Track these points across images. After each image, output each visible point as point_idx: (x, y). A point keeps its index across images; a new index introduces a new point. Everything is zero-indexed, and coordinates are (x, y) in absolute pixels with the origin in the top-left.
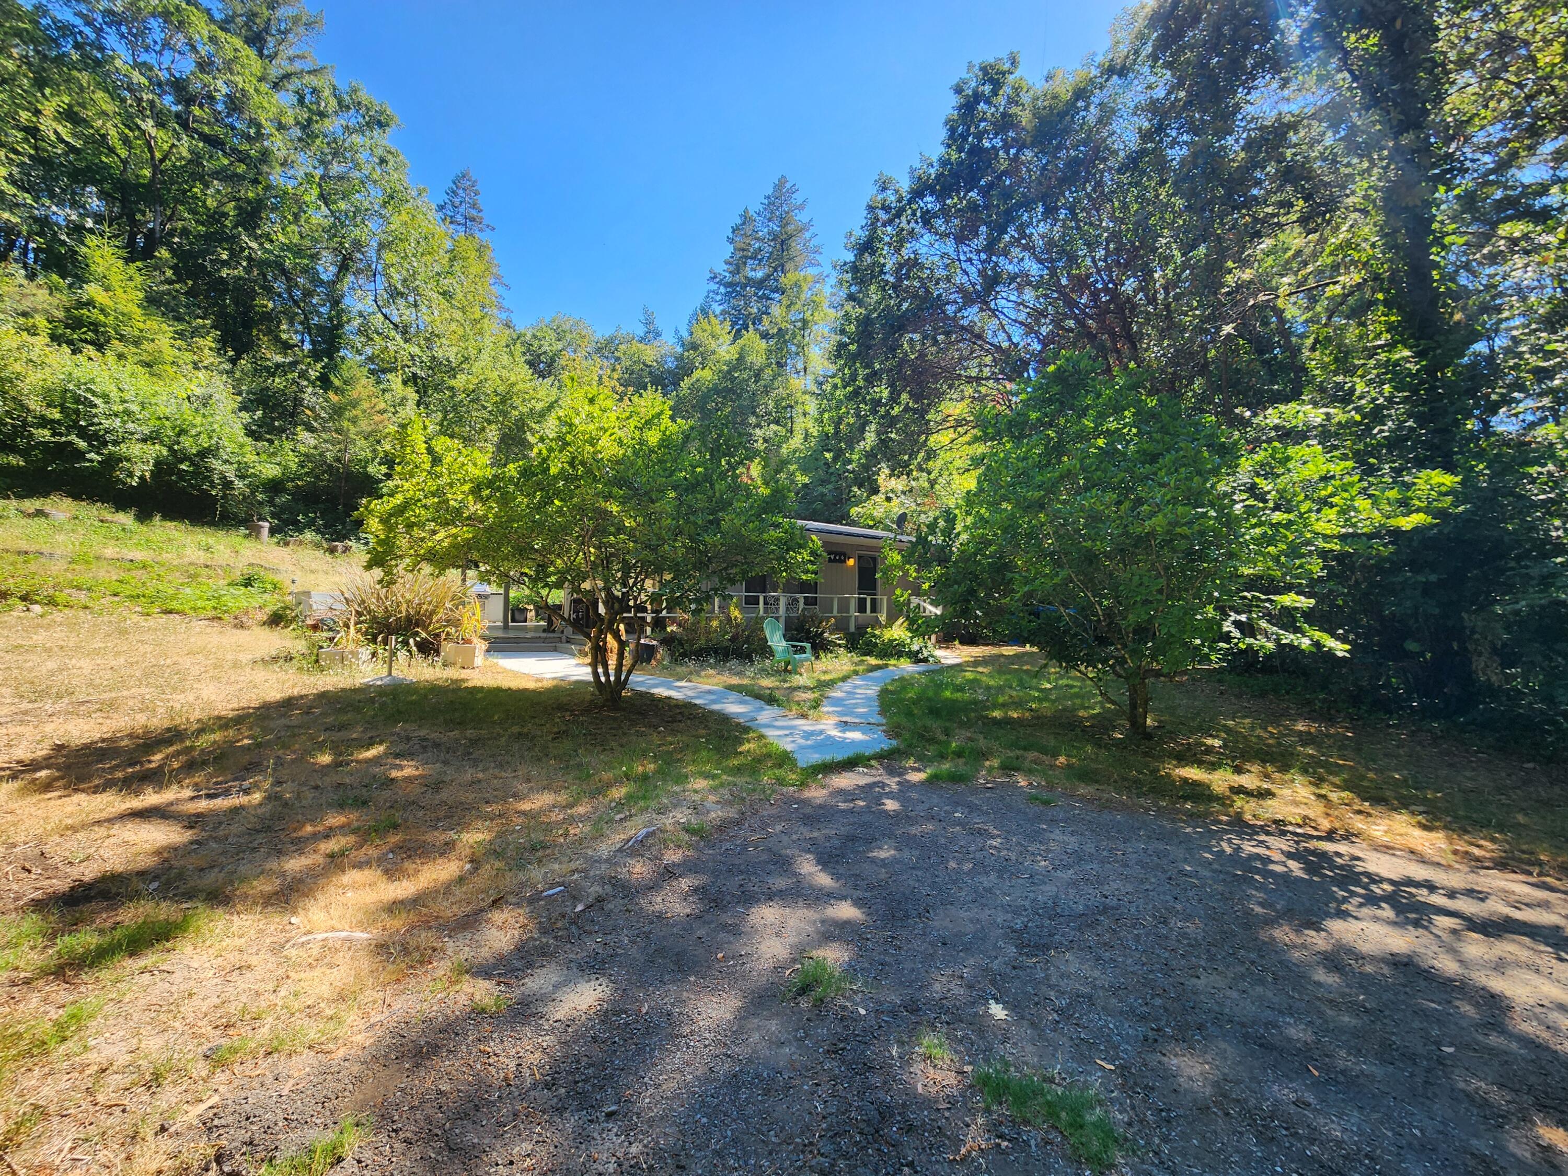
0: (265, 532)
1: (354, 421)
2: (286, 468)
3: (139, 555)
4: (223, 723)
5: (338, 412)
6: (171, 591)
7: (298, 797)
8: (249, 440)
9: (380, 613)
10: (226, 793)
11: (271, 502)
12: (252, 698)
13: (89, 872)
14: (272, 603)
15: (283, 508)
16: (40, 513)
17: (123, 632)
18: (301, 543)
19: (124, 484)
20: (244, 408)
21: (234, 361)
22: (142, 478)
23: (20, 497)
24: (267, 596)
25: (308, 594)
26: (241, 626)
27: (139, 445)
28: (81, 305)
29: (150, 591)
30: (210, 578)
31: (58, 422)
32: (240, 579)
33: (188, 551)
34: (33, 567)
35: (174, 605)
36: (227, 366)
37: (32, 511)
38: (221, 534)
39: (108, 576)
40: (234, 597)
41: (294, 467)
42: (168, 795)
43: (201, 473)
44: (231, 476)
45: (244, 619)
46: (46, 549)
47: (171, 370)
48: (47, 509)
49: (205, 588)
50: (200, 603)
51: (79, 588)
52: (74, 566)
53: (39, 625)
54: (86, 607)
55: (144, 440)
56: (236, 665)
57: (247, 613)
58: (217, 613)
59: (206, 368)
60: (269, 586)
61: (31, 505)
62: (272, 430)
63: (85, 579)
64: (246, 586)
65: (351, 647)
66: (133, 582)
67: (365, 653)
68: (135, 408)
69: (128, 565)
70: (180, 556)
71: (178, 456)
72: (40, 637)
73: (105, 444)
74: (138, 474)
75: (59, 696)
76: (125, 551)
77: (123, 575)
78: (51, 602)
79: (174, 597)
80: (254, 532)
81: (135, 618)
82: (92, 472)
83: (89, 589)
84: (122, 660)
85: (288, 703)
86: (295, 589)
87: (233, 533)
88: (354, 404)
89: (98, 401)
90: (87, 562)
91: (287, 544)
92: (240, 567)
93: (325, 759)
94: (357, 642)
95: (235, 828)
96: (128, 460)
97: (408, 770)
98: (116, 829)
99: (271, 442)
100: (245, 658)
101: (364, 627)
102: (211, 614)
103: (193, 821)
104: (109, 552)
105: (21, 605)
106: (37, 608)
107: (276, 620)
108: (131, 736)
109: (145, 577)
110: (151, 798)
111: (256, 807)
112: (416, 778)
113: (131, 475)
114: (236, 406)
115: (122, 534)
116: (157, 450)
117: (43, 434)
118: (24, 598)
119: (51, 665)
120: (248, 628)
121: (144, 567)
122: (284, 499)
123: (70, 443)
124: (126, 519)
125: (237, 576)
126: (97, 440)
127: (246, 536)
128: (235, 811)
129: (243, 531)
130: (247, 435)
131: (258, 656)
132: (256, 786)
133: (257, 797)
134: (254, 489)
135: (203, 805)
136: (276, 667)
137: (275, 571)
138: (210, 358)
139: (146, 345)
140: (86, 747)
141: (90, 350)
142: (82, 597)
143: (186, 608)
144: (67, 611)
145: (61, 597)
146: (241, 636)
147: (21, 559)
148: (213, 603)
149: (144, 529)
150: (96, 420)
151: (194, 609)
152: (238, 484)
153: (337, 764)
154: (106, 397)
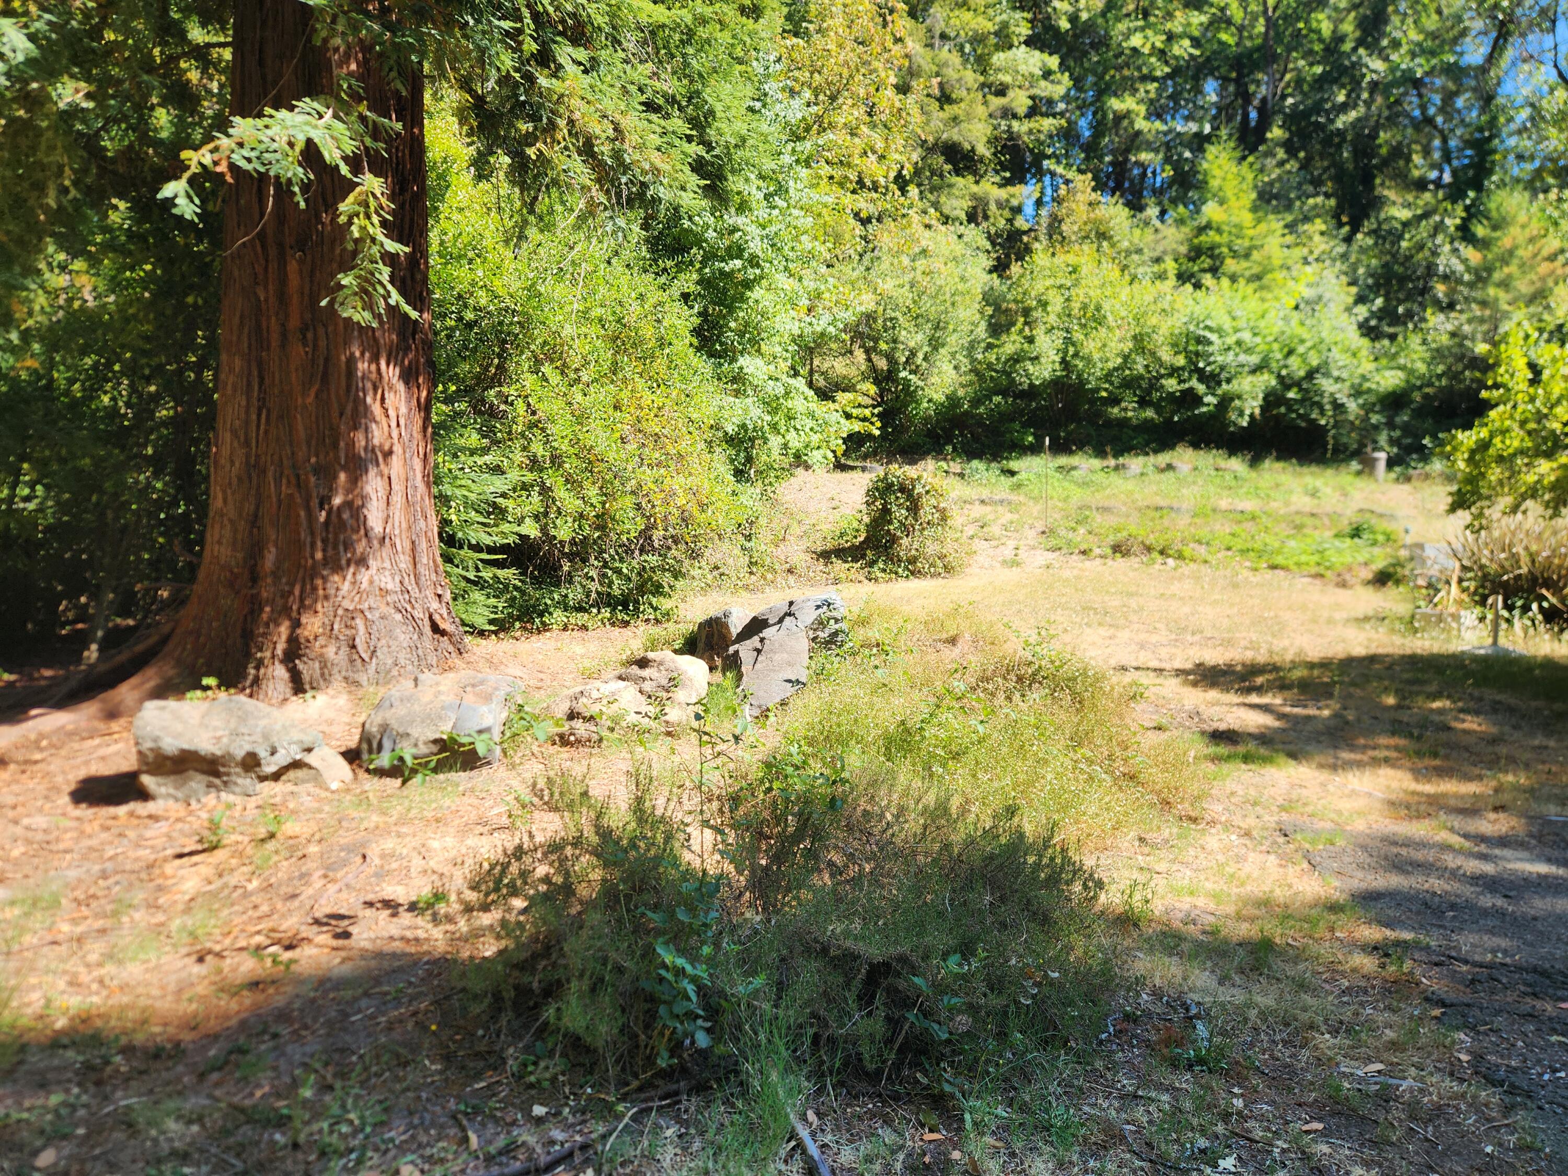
0: (1381, 465)
1: (1505, 284)
2: (1411, 372)
3: (1250, 505)
4: (1311, 666)
5: (1482, 276)
6: (1277, 545)
7: (1359, 720)
8: (1365, 342)
9: (1493, 568)
10: (1305, 706)
11: (1391, 425)
12: (1338, 651)
13: (1222, 727)
14: (1380, 560)
15: (1406, 429)
16: (1170, 467)
17: (1235, 586)
18: (1427, 476)
19: (1235, 424)
20: (1361, 299)
21: (1348, 240)
22: (1252, 416)
23: (1156, 452)
24: (1377, 551)
25: (1421, 546)
26: (1343, 585)
27: (1250, 378)
28: (1202, 230)
29: (1258, 545)
30: (1316, 528)
31: (1183, 369)
32: (1348, 530)
33: (1294, 498)
34: (1166, 522)
35: (1279, 560)
36: (1341, 249)
37: (1163, 465)
38: (1330, 472)
39: (1222, 529)
40: (1339, 551)
41: (1422, 368)
42: (1266, 700)
43: (1310, 398)
44: (1342, 398)
45: (1347, 577)
46: (1175, 505)
47: (1279, 275)
48: (1175, 463)
49: (1309, 541)
50: (1304, 558)
51: (1199, 542)
52: (1196, 520)
53: (1173, 578)
54: (1206, 562)
55: (1253, 372)
56: (1330, 621)
57: (1350, 569)
58: (1321, 570)
59: (1317, 260)
60: (1381, 538)
61: (1163, 458)
62: (1396, 320)
63: (1203, 533)
64: (1352, 537)
65: (1452, 609)
66: (1243, 535)
67: (1470, 617)
68: (1246, 336)
69: (1239, 517)
70: (1287, 504)
71: (1286, 383)
72: (1175, 588)
73: (1219, 384)
74: (1248, 412)
75: (1193, 634)
76: (1237, 501)
77: (1237, 529)
78: (1180, 556)
79: (1279, 552)
80: (1369, 465)
81: (1245, 573)
82: (1210, 416)
83: (1208, 544)
84: (1235, 610)
85: (1372, 659)
86: (1409, 540)
87: (1343, 468)
88: (1506, 258)
89: (1213, 337)
90: (1206, 515)
91: (1408, 479)
92: (1349, 513)
93: (1391, 701)
94: (1460, 603)
95: (1309, 728)
96: (1239, 397)
97: (1471, 724)
98: (1235, 709)
99: (1393, 337)
100: (1339, 616)
101: (1472, 585)
102: (1314, 570)
103: (1281, 716)
104: (1224, 504)
105: (1160, 559)
106: (1170, 561)
107: (1383, 579)
108: (1243, 665)
109: (1254, 530)
110: (1254, 699)
111: (1324, 719)
112: (1475, 732)
113: (1241, 414)
114: (1351, 300)
115: (1233, 483)
116: (1267, 380)
117: (1171, 384)
118: (1162, 552)
119: (1186, 609)
120: (1351, 587)
121: (1254, 518)
122: (1404, 417)
123: (1191, 389)
124: (1237, 465)
125: (1345, 525)
126: (1212, 380)
127: (1359, 473)
128: (1309, 718)
129: (1355, 465)
130: (1363, 335)
131: (1353, 614)
132: (1327, 706)
133: (1326, 713)
134: (1368, 408)
135: (1288, 709)
136: (1368, 626)
137: (1392, 517)
138: (1320, 244)
139: (1256, 255)
140: (1214, 667)
141: (1207, 279)
142: (1202, 550)
143: (1290, 563)
144: (1192, 565)
145: (1187, 552)
146: (1343, 595)
147: (1158, 514)
148: (1316, 558)
149: (1254, 475)
150: (1212, 359)
151: (1298, 564)
152: (1353, 406)
153: (1398, 707)
154: (1219, 331)
